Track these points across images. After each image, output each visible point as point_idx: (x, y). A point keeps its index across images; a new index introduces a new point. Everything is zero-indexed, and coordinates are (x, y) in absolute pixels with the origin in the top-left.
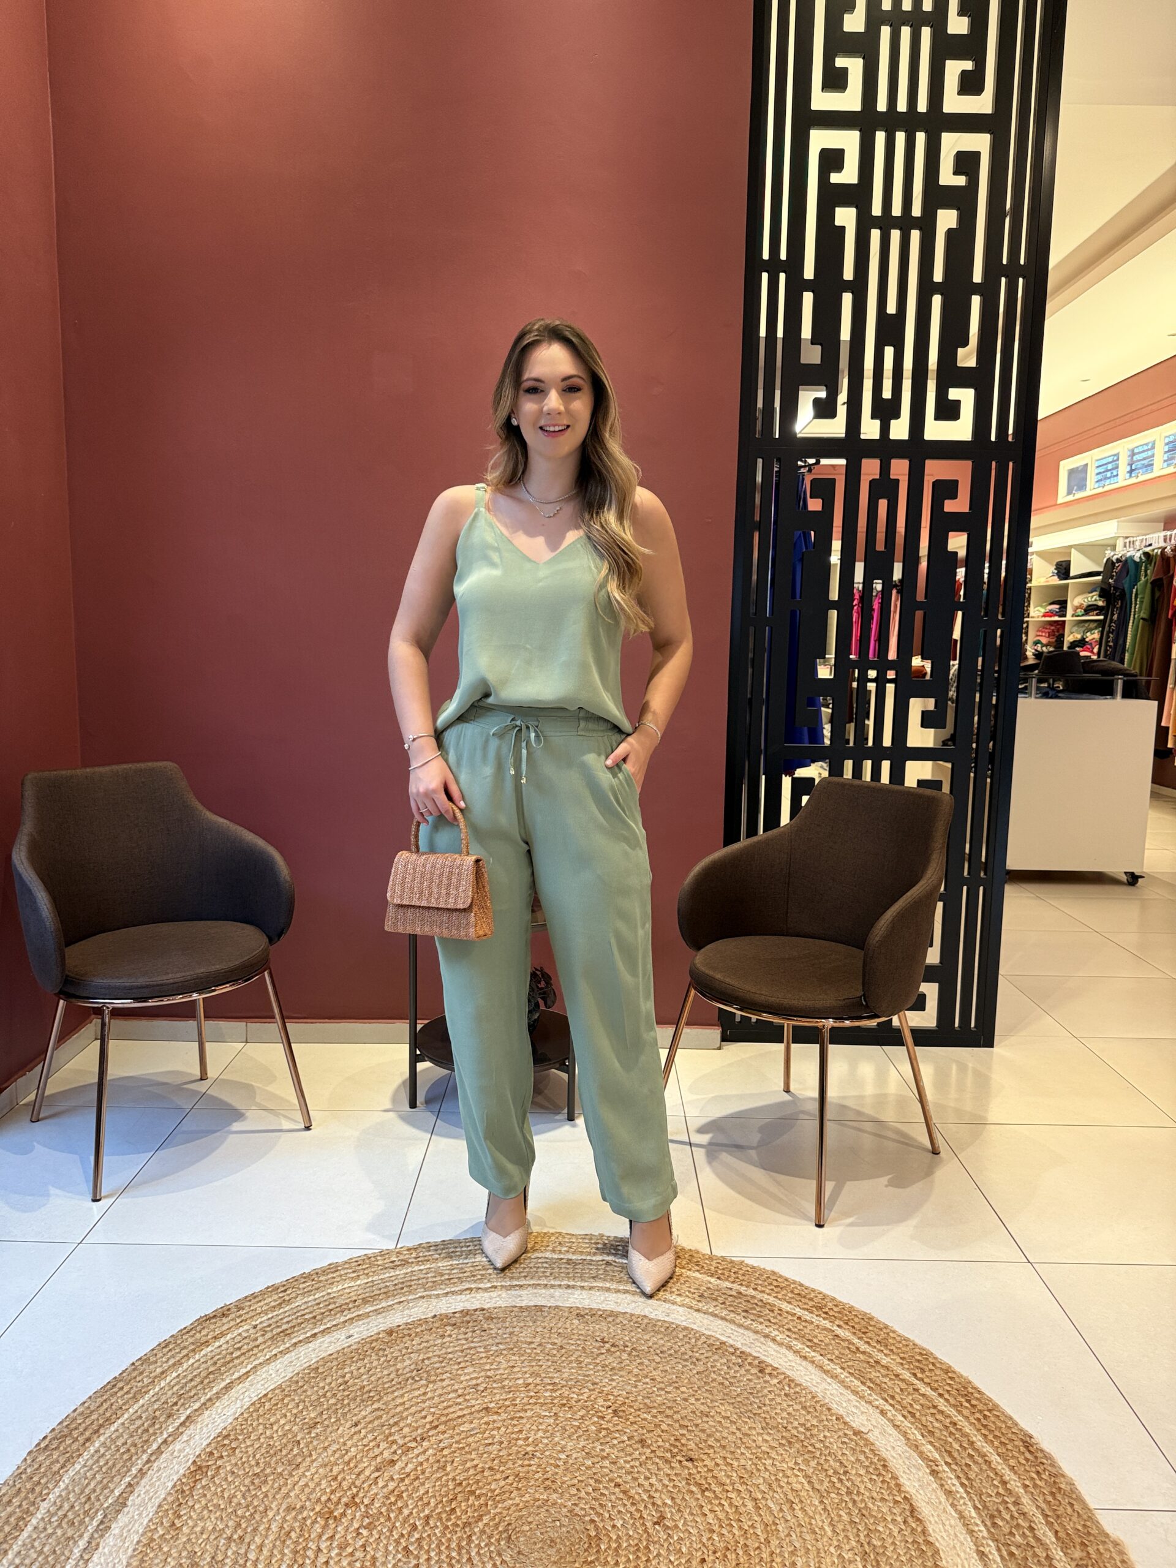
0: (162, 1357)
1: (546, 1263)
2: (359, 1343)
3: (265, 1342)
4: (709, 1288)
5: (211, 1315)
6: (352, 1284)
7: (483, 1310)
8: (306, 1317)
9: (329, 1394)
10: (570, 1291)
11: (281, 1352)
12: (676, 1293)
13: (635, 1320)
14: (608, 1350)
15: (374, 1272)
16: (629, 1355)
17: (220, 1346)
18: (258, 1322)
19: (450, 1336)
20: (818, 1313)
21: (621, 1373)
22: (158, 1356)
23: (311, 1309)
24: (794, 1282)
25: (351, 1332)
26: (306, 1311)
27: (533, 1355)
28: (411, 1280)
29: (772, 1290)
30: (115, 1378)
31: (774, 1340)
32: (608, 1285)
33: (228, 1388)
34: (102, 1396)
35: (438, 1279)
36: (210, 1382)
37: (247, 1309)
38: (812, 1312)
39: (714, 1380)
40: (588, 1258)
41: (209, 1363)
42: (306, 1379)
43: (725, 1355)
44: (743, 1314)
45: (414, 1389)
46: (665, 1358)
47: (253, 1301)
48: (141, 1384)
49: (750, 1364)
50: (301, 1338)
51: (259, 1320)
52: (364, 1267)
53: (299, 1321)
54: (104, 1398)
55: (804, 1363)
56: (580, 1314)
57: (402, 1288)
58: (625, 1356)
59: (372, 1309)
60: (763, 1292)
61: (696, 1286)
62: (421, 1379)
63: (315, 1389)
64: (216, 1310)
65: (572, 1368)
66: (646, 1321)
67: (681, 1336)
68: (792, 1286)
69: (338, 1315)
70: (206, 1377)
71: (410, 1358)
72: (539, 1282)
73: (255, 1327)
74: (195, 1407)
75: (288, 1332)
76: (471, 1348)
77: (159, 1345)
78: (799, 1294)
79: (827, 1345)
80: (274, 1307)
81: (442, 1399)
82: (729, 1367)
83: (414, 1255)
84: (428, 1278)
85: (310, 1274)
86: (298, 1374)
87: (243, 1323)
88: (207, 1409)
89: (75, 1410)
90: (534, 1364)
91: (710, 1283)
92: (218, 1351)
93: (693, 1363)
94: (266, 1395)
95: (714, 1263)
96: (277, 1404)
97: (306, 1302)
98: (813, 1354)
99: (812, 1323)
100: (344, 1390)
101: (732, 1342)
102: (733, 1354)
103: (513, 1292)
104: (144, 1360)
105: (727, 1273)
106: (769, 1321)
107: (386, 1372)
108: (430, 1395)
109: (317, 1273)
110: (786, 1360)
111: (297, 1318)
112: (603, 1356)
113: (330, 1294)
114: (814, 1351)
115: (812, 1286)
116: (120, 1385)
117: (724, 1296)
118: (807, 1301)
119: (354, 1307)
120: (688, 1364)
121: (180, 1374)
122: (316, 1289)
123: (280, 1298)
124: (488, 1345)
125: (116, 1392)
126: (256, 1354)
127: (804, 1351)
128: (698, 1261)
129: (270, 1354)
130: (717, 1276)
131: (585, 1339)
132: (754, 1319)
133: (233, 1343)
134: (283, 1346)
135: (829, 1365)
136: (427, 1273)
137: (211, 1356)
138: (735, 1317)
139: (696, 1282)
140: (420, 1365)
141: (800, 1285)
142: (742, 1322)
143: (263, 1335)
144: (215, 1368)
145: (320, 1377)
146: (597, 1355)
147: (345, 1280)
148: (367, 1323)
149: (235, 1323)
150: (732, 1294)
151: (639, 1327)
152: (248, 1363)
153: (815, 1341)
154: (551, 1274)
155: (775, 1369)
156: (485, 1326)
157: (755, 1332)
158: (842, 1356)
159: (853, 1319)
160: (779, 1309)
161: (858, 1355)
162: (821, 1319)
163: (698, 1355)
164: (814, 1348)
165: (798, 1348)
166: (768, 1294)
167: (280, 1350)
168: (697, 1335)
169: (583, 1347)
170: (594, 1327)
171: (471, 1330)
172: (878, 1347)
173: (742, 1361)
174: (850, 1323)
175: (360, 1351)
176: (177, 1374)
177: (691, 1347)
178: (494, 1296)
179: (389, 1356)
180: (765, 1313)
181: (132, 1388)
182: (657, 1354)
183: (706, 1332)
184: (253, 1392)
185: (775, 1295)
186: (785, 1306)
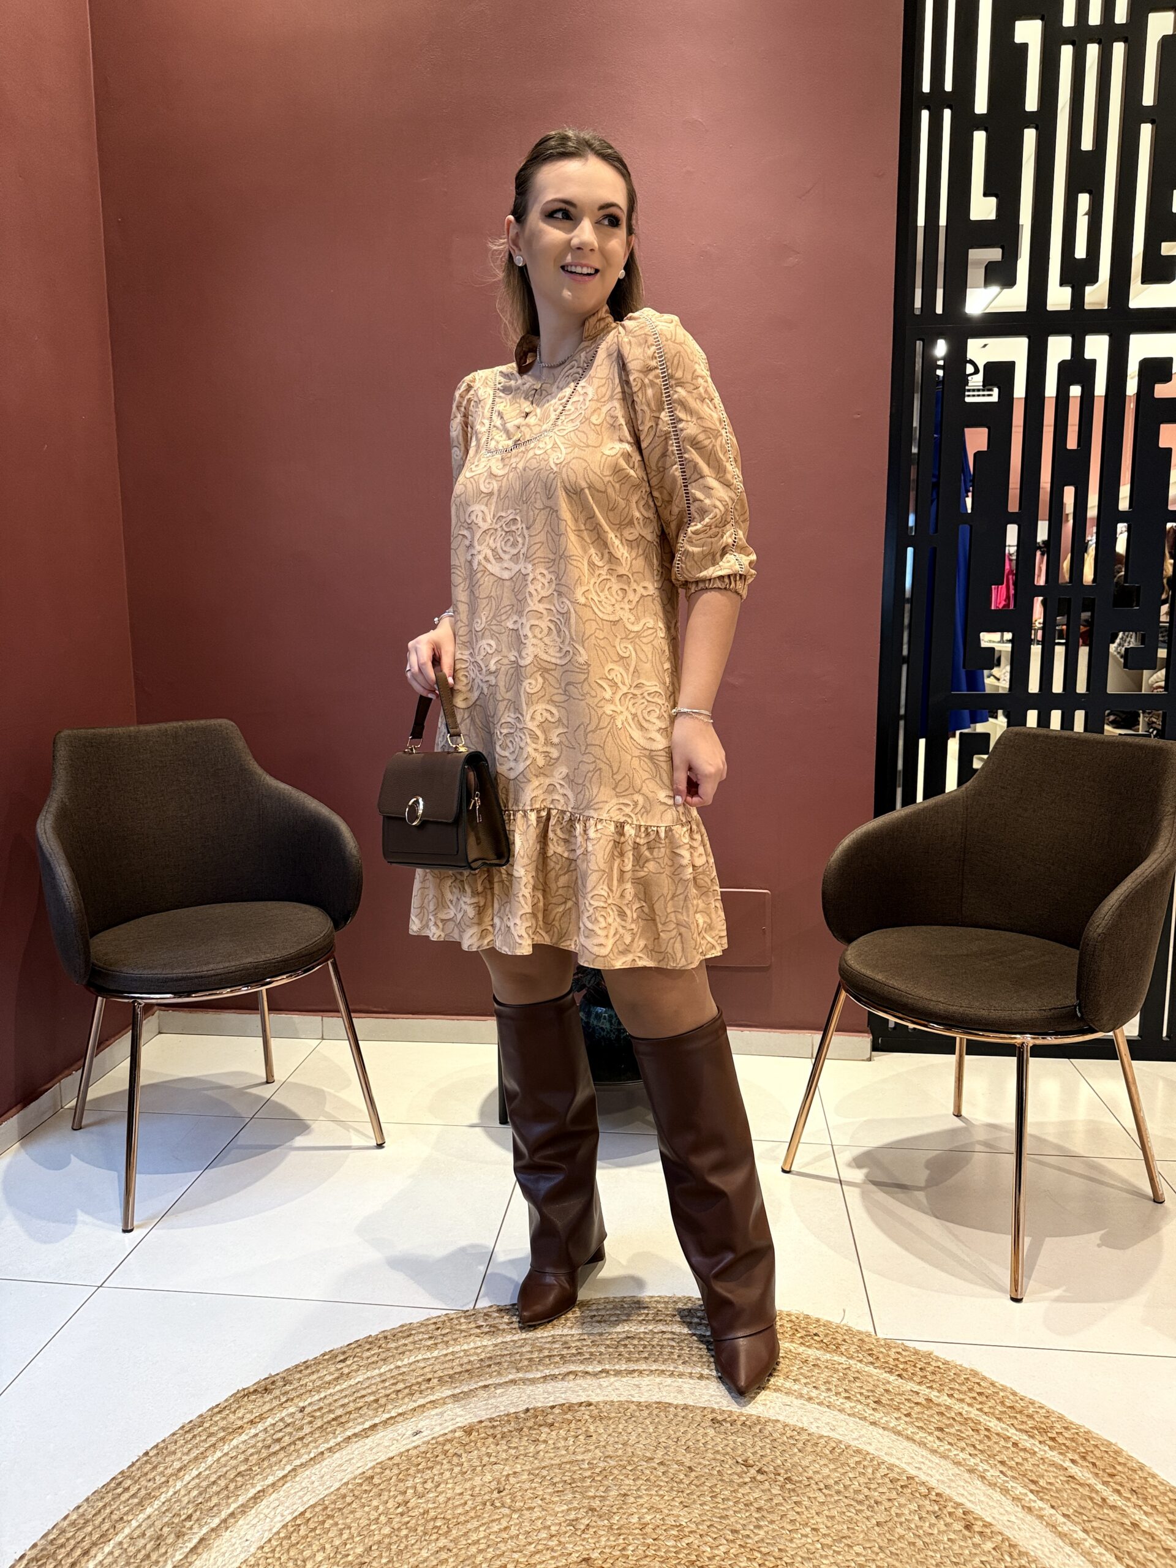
0: (182, 1446)
1: (673, 1339)
2: (428, 1442)
3: (311, 1433)
4: (887, 1391)
5: (251, 1390)
6: (428, 1355)
7: (590, 1404)
8: (367, 1399)
9: (383, 1519)
10: (702, 1383)
11: (330, 1449)
12: (844, 1395)
13: (788, 1434)
14: (753, 1479)
15: (455, 1340)
16: (782, 1487)
17: (256, 1435)
18: (306, 1403)
19: (545, 1442)
20: (1041, 1439)
21: (770, 1517)
22: (178, 1445)
23: (374, 1388)
24: (1004, 1389)
25: (420, 1426)
26: (367, 1391)
27: (652, 1479)
28: (501, 1356)
29: (974, 1398)
30: (122, 1472)
31: (982, 1478)
33: (256, 1498)
34: (102, 1498)
36: (236, 1488)
37: (295, 1384)
38: (1033, 1437)
39: (901, 1537)
41: (242, 1457)
42: (356, 1493)
43: (914, 1497)
44: (936, 1433)
45: (493, 1521)
46: (831, 1496)
47: (305, 1372)
48: (149, 1484)
49: (950, 1514)
50: (357, 1431)
51: (309, 1401)
52: (444, 1332)
53: (357, 1405)
54: (104, 1501)
55: (1029, 1518)
57: (489, 1366)
58: (776, 1489)
59: (449, 1393)
60: (962, 1401)
61: (871, 1387)
62: (503, 1506)
63: (367, 1509)
64: (258, 1383)
65: (705, 1503)
66: (805, 1437)
67: (852, 1463)
68: (1002, 1394)
69: (406, 1400)
70: (232, 1480)
71: (492, 1471)
72: (663, 1367)
73: (302, 1410)
74: (213, 1525)
75: (343, 1420)
76: (571, 1462)
77: (183, 1427)
79: (1058, 1491)
80: (329, 1383)
81: (530, 1540)
82: (920, 1518)
84: (522, 1354)
85: (377, 1338)
86: (347, 1484)
87: (289, 1403)
88: (227, 1528)
89: (65, 1518)
90: (654, 1493)
91: (889, 1382)
92: (253, 1442)
93: (869, 1507)
94: (302, 1514)
95: (892, 1353)
96: (314, 1529)
97: (368, 1378)
98: (1040, 1504)
99: (1035, 1453)
100: (402, 1514)
101: (924, 1478)
102: (925, 1496)
103: (630, 1381)
104: (161, 1449)
105: (911, 1370)
106: (974, 1446)
107: (458, 1490)
108: (514, 1531)
109: (386, 1338)
110: (1002, 1511)
111: (355, 1400)
112: (747, 1487)
113: (399, 1367)
114: (1042, 1499)
115: (1030, 1396)
116: (128, 1482)
117: (908, 1405)
118: (1025, 1419)
119: (427, 1388)
120: (865, 1508)
121: (200, 1473)
122: (382, 1360)
123: (338, 1370)
124: (594, 1459)
125: (120, 1495)
126: (298, 1451)
127: (1027, 1499)
128: (871, 1349)
129: (315, 1450)
130: (897, 1373)
131: (723, 1458)
132: (952, 1442)
133: (272, 1431)
134: (334, 1440)
135: (1064, 1523)
136: (521, 1347)
137: (243, 1449)
138: (925, 1438)
139: (870, 1380)
140: (503, 1483)
141: (1012, 1394)
142: (935, 1446)
143: (310, 1423)
144: (246, 1467)
145: (374, 1490)
146: (739, 1485)
147: (420, 1348)
148: (442, 1414)
149: (278, 1403)
150: (920, 1401)
151: (794, 1445)
152: (288, 1463)
153: (1041, 1484)
154: (679, 1356)
155: (987, 1525)
156: (592, 1428)
157: (955, 1463)
158: (1082, 1511)
159: (1092, 1452)
160: (986, 1429)
161: (1105, 1511)
162: (1047, 1448)
163: (876, 1494)
164: (1041, 1494)
165: (1018, 1493)
166: (970, 1405)
167: (329, 1446)
168: (875, 1463)
169: (719, 1471)
170: (734, 1442)
171: (573, 1434)
172: (1133, 1500)
173: (940, 1509)
174: (1088, 1458)
175: (428, 1455)
176: (197, 1473)
177: (867, 1481)
178: (605, 1384)
179: (465, 1464)
180: (967, 1433)
181: (140, 1489)
182: (820, 1490)
183: (886, 1458)
184: (288, 1508)
185: (979, 1406)
186: (993, 1424)
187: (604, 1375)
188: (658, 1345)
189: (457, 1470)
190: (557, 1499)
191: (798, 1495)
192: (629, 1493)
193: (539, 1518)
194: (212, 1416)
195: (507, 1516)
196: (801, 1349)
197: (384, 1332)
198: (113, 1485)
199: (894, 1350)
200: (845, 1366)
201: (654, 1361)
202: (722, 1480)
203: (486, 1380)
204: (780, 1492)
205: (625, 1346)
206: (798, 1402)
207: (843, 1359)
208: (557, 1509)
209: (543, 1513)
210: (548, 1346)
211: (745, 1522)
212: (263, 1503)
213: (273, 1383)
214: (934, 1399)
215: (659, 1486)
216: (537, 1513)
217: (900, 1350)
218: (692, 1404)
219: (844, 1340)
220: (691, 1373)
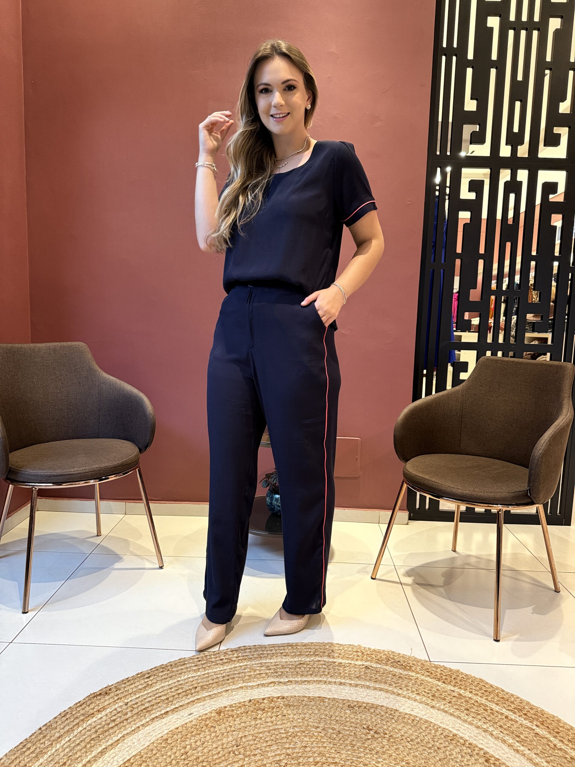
0: (60, 725)
1: (324, 664)
3: (132, 716)
4: (438, 690)
5: (98, 694)
6: (195, 674)
7: (283, 698)
8: (162, 698)
9: (174, 762)
10: (342, 687)
11: (143, 725)
12: (416, 692)
13: (389, 712)
14: (373, 736)
15: (209, 667)
16: (388, 741)
17: (101, 718)
18: (129, 700)
19: (261, 719)
20: (519, 714)
22: (58, 724)
23: (166, 692)
24: (497, 688)
25: (192, 712)
26: (163, 693)
27: (319, 738)
28: (234, 674)
29: (483, 693)
30: (26, 739)
31: (492, 735)
32: (368, 684)
34: (15, 754)
35: (252, 673)
36: (91, 747)
37: (122, 690)
38: (515, 713)
40: (353, 662)
41: (93, 730)
42: (159, 748)
43: (458, 746)
44: (465, 712)
45: (235, 762)
47: (127, 684)
48: (42, 746)
49: (477, 754)
50: (157, 715)
51: (130, 699)
52: (203, 662)
53: (157, 701)
54: (16, 756)
55: (517, 755)
56: (352, 706)
57: (228, 680)
58: (385, 742)
59: (207, 694)
60: (477, 695)
61: (429, 688)
62: (240, 754)
63: (165, 757)
64: (102, 690)
65: (348, 750)
66: (397, 714)
67: (423, 727)
68: (497, 691)
69: (184, 698)
70: (88, 743)
71: (232, 735)
72: (320, 679)
73: (126, 704)
75: (149, 709)
76: (275, 730)
77: (60, 714)
78: (503, 698)
79: (531, 741)
80: (141, 689)
82: (462, 756)
83: (235, 655)
84: (245, 673)
85: (167, 666)
86: (153, 743)
87: (119, 700)
90: (320, 745)
91: (439, 686)
92: (99, 721)
93: (435, 751)
94: (129, 760)
95: (439, 670)
97: (162, 687)
98: (522, 748)
99: (517, 721)
100: (184, 759)
101: (461, 735)
102: (463, 745)
103: (304, 686)
104: (48, 726)
105: (449, 679)
106: (485, 718)
107: (214, 746)
109: (171, 665)
110: (503, 752)
111: (156, 699)
112: (370, 741)
113: (179, 681)
114: (523, 746)
116: (29, 745)
117: (449, 697)
118: (510, 704)
119: (195, 692)
120: (432, 751)
121: (70, 739)
122: (170, 677)
123: (145, 682)
124: (287, 727)
125: (25, 752)
126: (125, 726)
127: (516, 745)
128: (428, 669)
129: (135, 726)
130: (442, 681)
131: (356, 726)
132: (474, 716)
133: (110, 716)
134: (145, 720)
135: (536, 758)
136: (245, 669)
137: (94, 726)
138: (460, 714)
139: (429, 684)
140: (239, 741)
141: (502, 691)
142: (466, 718)
143: (132, 711)
144: (96, 735)
145: (168, 747)
146: (365, 740)
147: (190, 671)
148: (204, 705)
149: (113, 700)
150: (455, 695)
151: (393, 718)
152: (119, 733)
153: (522, 737)
154: (328, 673)
155: (497, 760)
156: (285, 712)
157: (476, 727)
158: (544, 751)
159: (546, 721)
160: (491, 709)
161: (556, 751)
162: (523, 719)
163: (438, 744)
164: (522, 743)
165: (510, 742)
166: (481, 697)
167: (142, 723)
168: (436, 727)
169: (354, 733)
170: (361, 717)
171: (275, 714)
172: (570, 745)
173: (471, 752)
174: (545, 724)
175: (197, 727)
176: (69, 739)
177: (432, 737)
178: (291, 688)
179: (218, 732)
180: (481, 712)
181: (36, 748)
182: (408, 742)
183: (441, 725)
184: (120, 757)
185: (486, 698)
186: (494, 706)
187: (289, 683)
188: (317, 667)
189: (213, 735)
190: (269, 749)
191: (397, 745)
192: (307, 746)
193: (260, 760)
194: (76, 708)
195: (242, 759)
196: (392, 669)
197: (170, 662)
198: (21, 746)
199: (439, 669)
200: (415, 678)
201: (316, 676)
202: (356, 738)
203: (227, 687)
204: (387, 744)
205: (300, 668)
206: (392, 696)
207: (413, 674)
208: (269, 755)
209: (262, 757)
210: (259, 668)
211: (370, 760)
212: (106, 755)
213: (110, 689)
214: (462, 694)
215: (322, 742)
216: (258, 757)
217: (443, 669)
218: (337, 698)
219: (414, 664)
220: (335, 682)
